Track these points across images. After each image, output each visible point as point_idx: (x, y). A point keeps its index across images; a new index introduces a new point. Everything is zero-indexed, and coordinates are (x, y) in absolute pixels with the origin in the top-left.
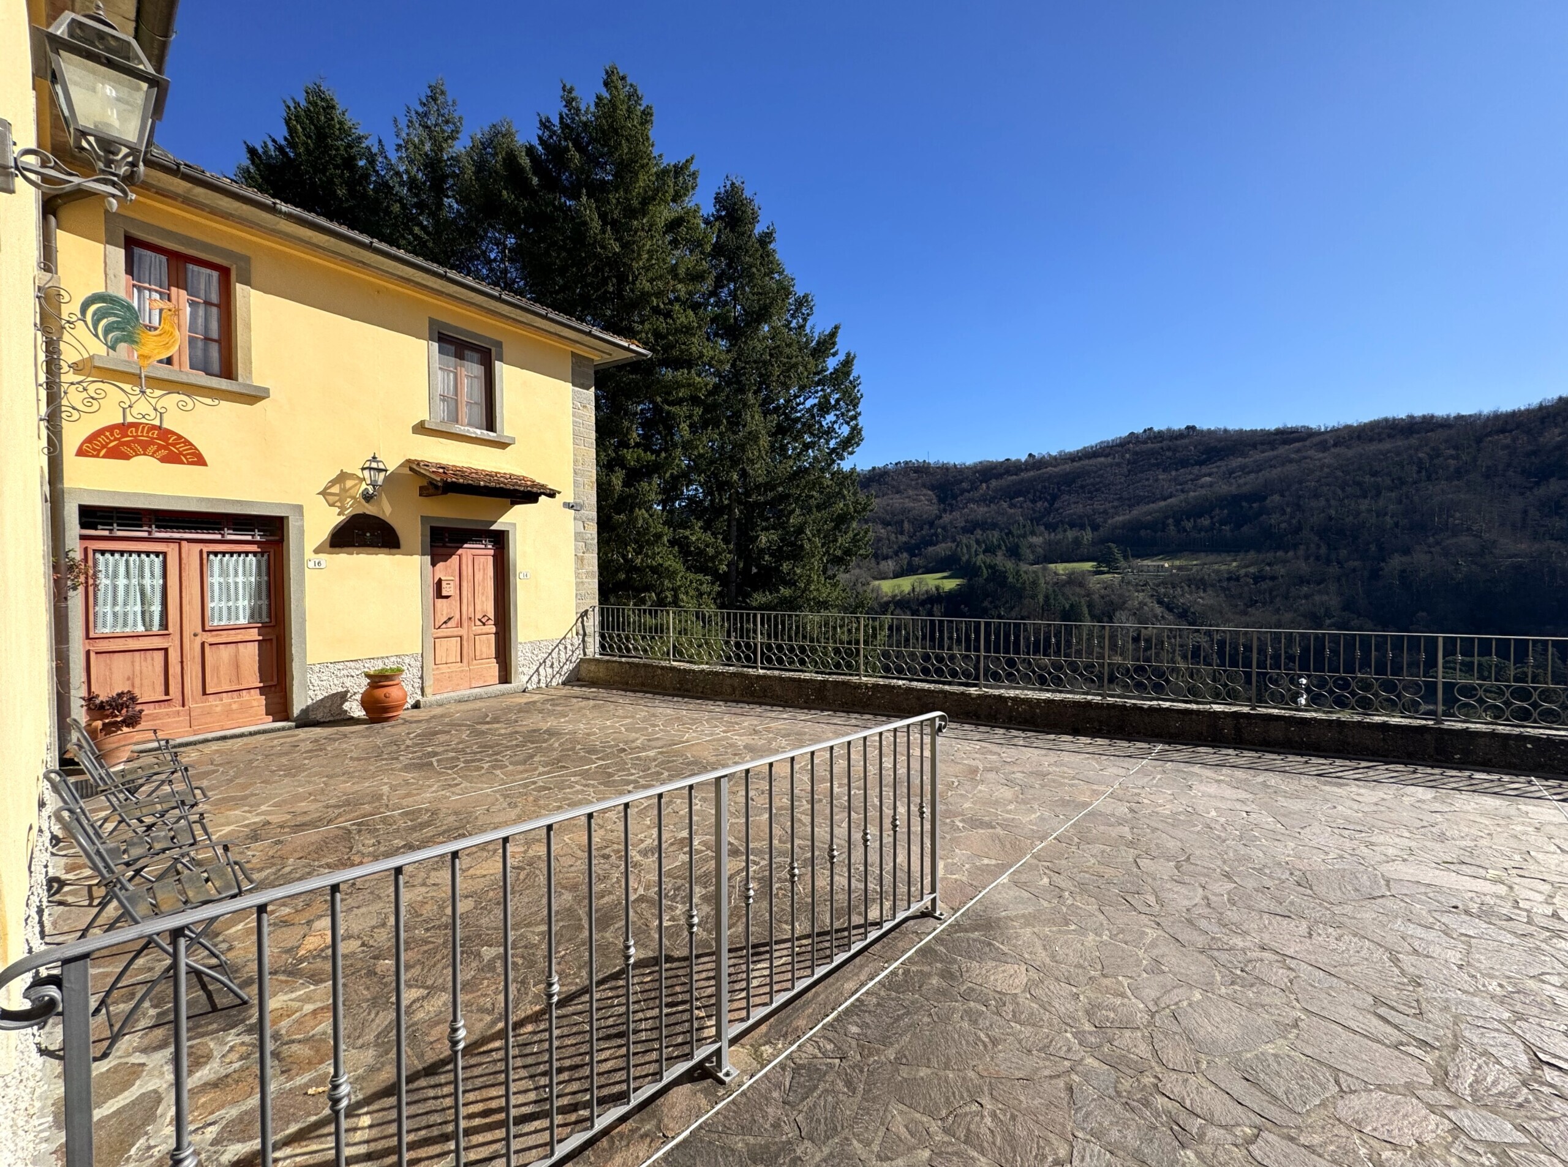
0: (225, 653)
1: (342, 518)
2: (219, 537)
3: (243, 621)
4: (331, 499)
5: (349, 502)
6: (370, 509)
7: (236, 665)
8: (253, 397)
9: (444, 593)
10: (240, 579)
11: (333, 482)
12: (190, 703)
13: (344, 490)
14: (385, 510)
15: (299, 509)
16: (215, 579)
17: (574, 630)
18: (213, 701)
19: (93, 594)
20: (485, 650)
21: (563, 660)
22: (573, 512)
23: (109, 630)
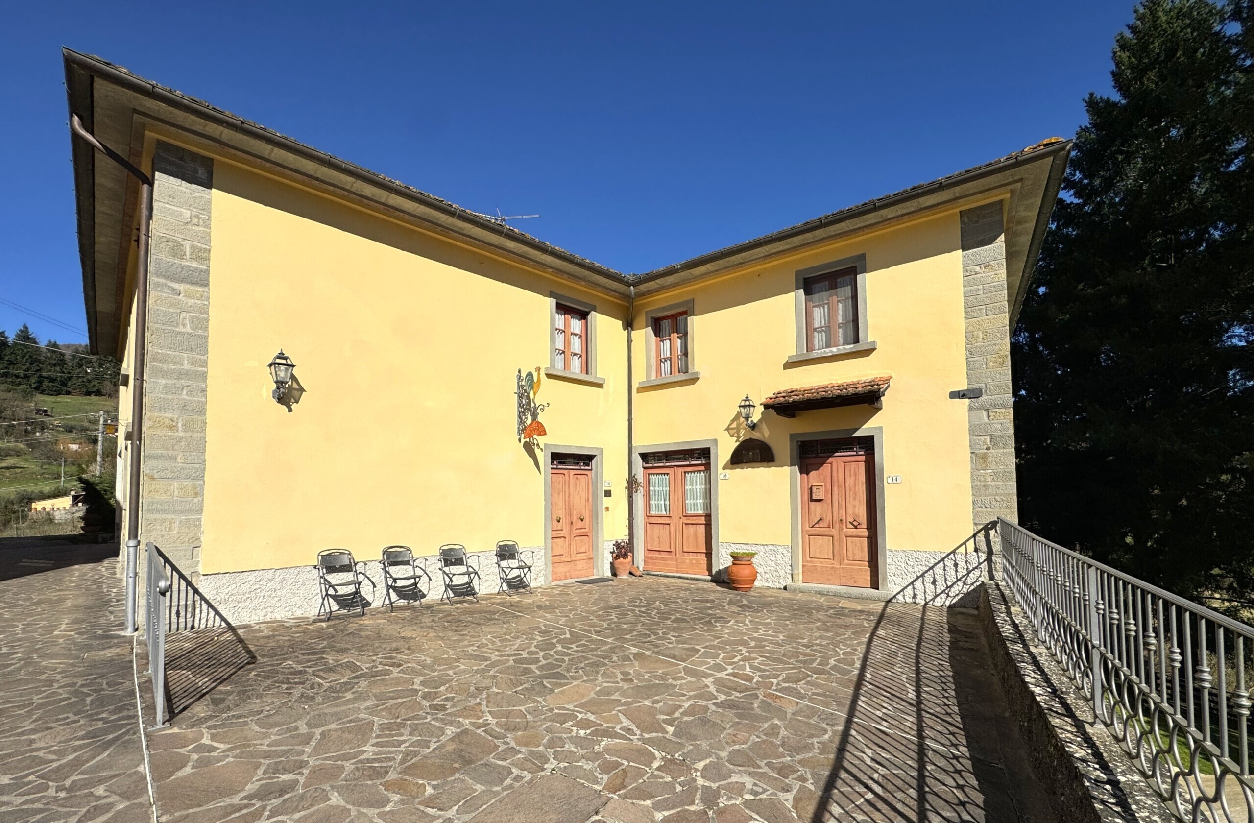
0: (692, 529)
1: (738, 443)
4: (732, 432)
5: (742, 432)
6: (756, 435)
7: (696, 537)
8: (694, 380)
9: (814, 497)
10: (698, 487)
11: (733, 421)
12: (678, 556)
15: (715, 441)
16: (688, 487)
17: (971, 545)
18: (686, 556)
19: (648, 496)
20: (857, 551)
21: (951, 578)
22: (967, 401)
23: (653, 513)
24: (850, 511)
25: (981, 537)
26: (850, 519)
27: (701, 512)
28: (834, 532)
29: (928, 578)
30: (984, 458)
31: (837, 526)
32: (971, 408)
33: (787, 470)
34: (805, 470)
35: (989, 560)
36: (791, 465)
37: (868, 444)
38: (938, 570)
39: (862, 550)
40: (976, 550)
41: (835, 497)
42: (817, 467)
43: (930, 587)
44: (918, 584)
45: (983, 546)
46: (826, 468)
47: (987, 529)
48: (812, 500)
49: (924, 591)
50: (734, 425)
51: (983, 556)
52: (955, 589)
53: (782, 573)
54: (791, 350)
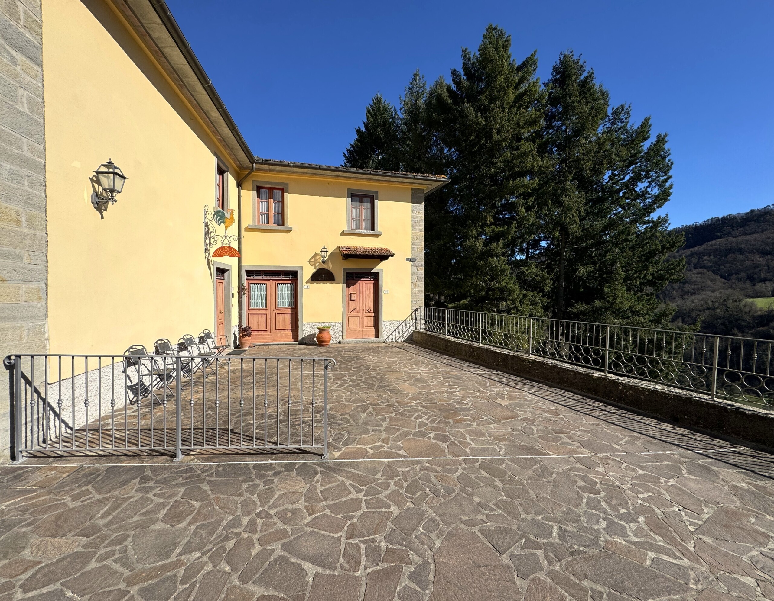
0: (282, 316)
1: (315, 270)
2: (280, 278)
3: (287, 306)
4: (311, 263)
5: (317, 264)
6: (325, 267)
7: (284, 321)
8: (288, 231)
9: (352, 299)
10: (286, 292)
11: (312, 257)
12: (272, 332)
13: (316, 260)
14: (330, 266)
15: (301, 268)
16: (279, 292)
17: (411, 317)
18: (278, 332)
19: (249, 297)
20: (369, 323)
21: (405, 330)
22: (411, 262)
23: (253, 307)
24: (367, 305)
25: (413, 314)
26: (367, 308)
28: (360, 315)
29: (397, 331)
30: (415, 284)
31: (361, 312)
32: (412, 266)
33: (341, 285)
34: (348, 286)
35: (416, 322)
36: (343, 283)
37: (376, 277)
38: (400, 328)
39: (371, 322)
40: (412, 319)
41: (361, 299)
42: (354, 284)
43: (397, 335)
44: (394, 334)
45: (414, 318)
46: (357, 285)
47: (415, 311)
50: (313, 260)
51: (414, 321)
52: (405, 335)
53: (337, 336)
54: (344, 227)
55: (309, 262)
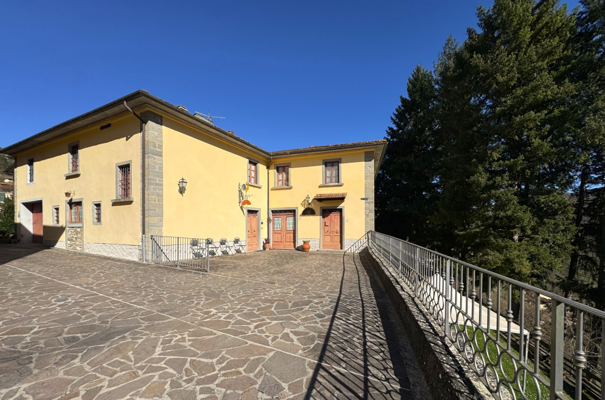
0: (289, 234)
1: (304, 209)
2: (288, 214)
4: (303, 205)
5: (306, 205)
6: (310, 207)
7: (290, 237)
8: (291, 188)
10: (291, 222)
11: (303, 202)
12: (284, 243)
13: (305, 203)
14: (312, 206)
15: (297, 208)
16: (288, 222)
17: (364, 237)
18: (287, 243)
19: (274, 224)
20: (337, 240)
21: (360, 246)
22: (364, 201)
23: (275, 230)
24: (335, 229)
25: (367, 235)
26: (335, 231)
27: (291, 229)
29: (354, 246)
30: (368, 215)
31: (332, 233)
32: (365, 203)
33: (319, 217)
34: (324, 217)
35: (368, 241)
36: (320, 215)
37: (341, 210)
38: (357, 244)
40: (365, 238)
41: (332, 225)
42: (327, 216)
43: (355, 248)
44: (352, 248)
45: (367, 238)
46: (330, 216)
47: (368, 233)
48: (325, 226)
49: (353, 249)
50: (303, 203)
51: (367, 240)
52: (360, 248)
53: (317, 246)
54: (321, 183)
55: (301, 204)
